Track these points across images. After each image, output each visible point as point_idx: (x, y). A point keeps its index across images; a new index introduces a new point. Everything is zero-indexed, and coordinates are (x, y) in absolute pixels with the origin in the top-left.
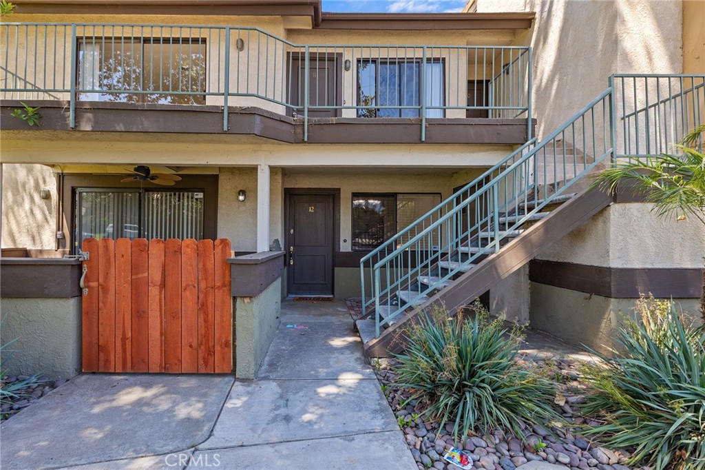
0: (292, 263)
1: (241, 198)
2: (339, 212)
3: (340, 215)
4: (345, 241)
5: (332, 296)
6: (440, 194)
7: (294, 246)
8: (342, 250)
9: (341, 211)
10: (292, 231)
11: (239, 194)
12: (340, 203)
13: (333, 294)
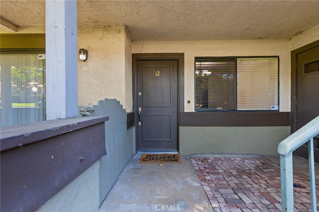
0: (140, 124)
1: (83, 57)
2: (183, 75)
3: (184, 78)
4: (189, 102)
5: (177, 153)
6: (278, 57)
7: (142, 107)
8: (186, 110)
9: (185, 74)
10: (140, 94)
11: (80, 53)
12: (184, 67)
13: (178, 150)
